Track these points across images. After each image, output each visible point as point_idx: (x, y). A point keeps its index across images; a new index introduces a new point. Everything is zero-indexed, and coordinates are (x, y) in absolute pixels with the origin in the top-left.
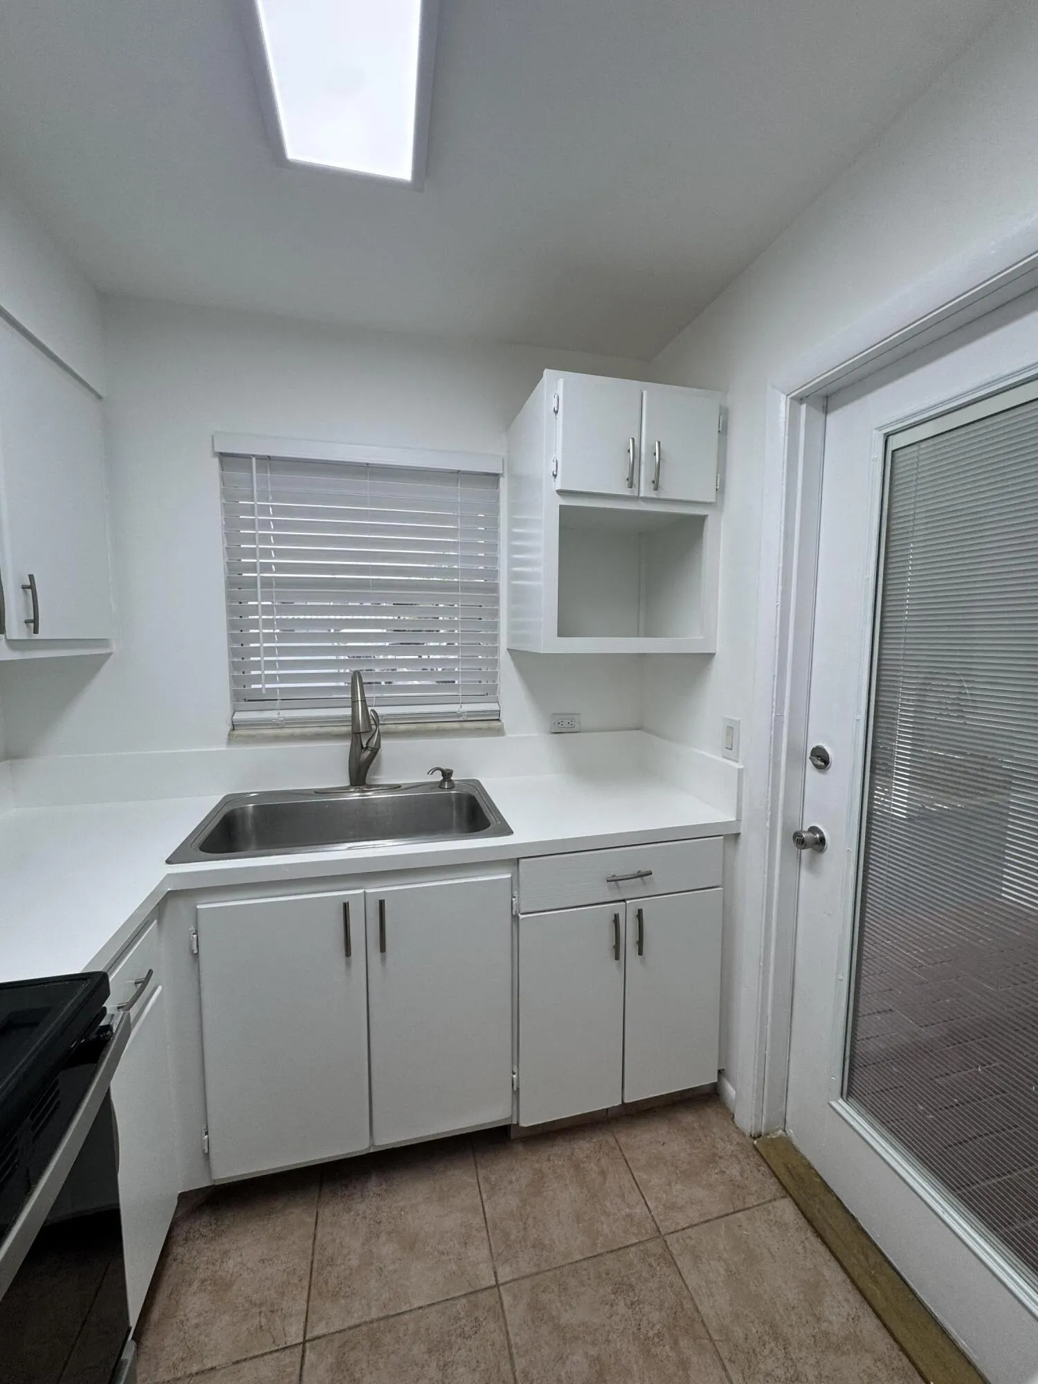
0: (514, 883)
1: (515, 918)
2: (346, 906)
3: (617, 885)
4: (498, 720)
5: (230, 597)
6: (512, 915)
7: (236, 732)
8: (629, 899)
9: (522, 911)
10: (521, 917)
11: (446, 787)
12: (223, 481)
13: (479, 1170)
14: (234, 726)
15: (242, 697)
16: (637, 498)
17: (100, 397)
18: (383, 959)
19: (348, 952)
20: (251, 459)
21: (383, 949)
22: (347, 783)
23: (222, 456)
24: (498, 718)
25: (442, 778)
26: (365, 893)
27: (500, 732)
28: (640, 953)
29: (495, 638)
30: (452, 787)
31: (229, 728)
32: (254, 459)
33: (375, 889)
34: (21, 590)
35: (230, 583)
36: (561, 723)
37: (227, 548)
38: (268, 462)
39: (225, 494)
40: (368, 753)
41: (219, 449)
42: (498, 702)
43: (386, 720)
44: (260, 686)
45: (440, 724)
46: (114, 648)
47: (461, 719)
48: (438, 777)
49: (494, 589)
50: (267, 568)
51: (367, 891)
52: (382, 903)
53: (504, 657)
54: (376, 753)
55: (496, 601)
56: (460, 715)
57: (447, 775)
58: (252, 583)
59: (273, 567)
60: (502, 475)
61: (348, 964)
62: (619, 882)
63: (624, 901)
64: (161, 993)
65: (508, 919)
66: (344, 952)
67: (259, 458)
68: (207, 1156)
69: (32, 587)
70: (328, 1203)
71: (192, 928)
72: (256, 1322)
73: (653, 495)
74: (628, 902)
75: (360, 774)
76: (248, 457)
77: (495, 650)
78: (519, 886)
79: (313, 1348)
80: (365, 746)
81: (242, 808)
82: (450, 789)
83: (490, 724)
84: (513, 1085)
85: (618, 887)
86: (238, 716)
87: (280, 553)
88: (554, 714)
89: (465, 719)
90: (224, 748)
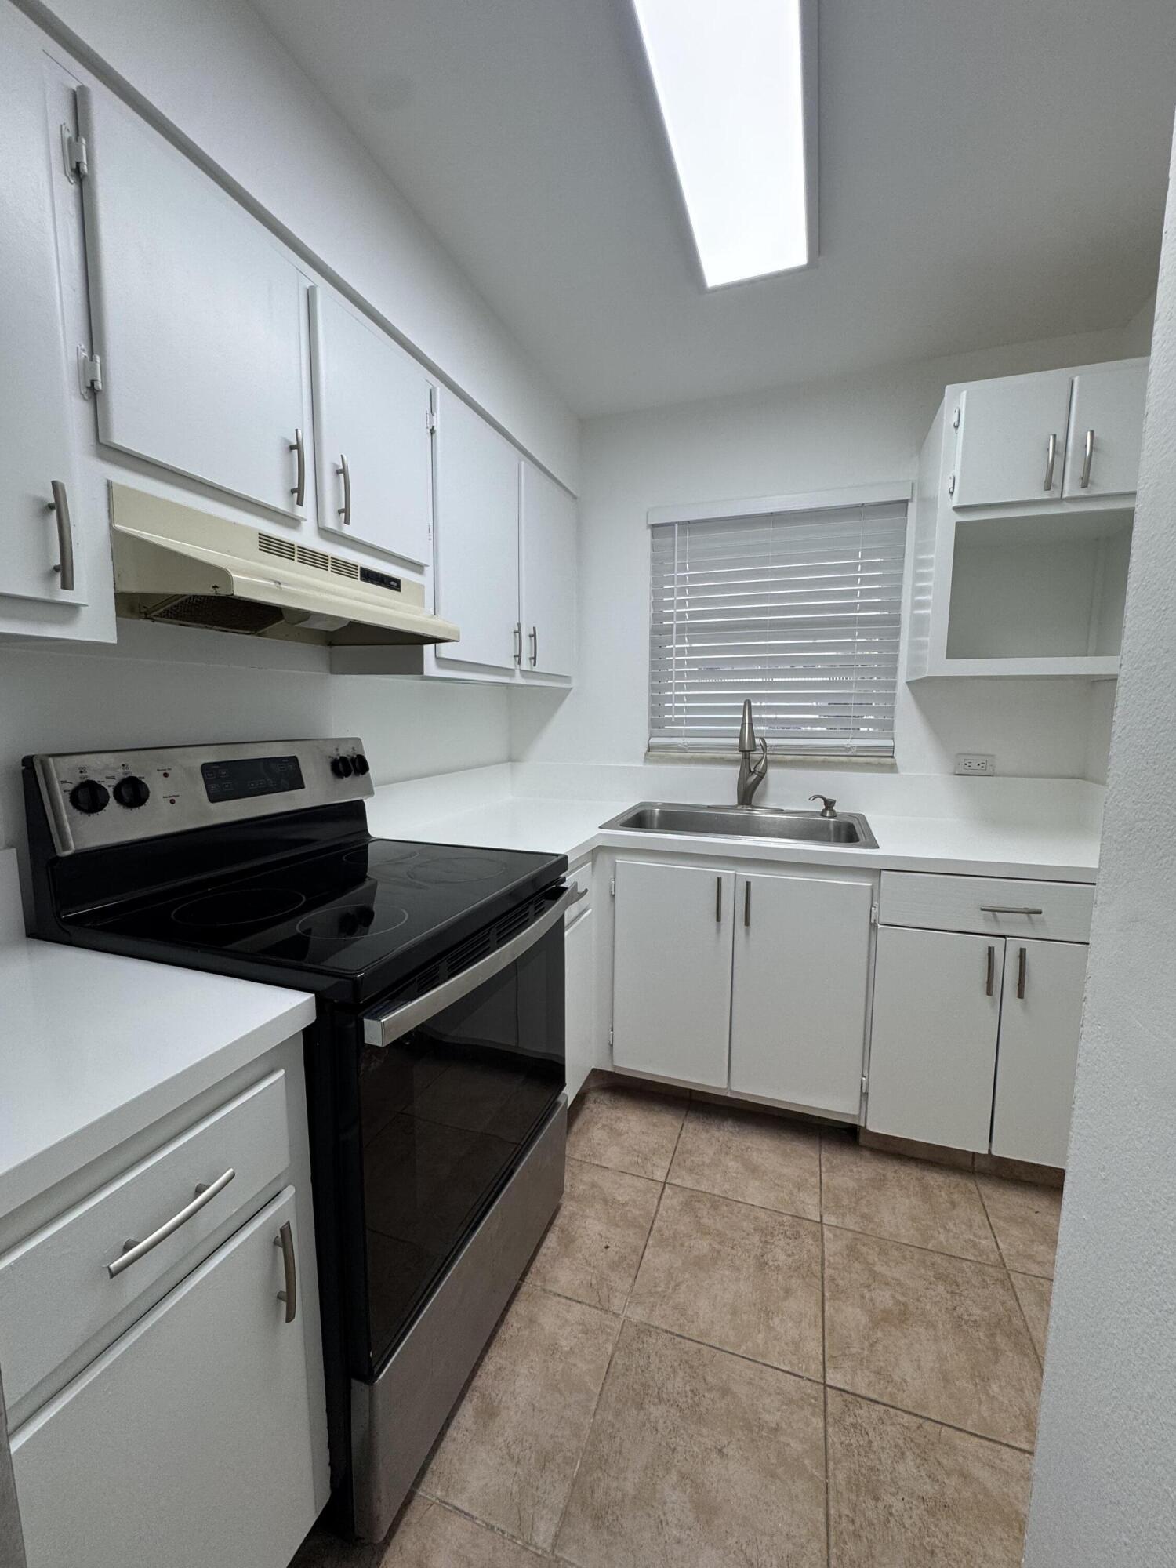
0: (874, 894)
1: (873, 926)
2: (719, 880)
3: (995, 916)
4: (892, 757)
5: (653, 642)
6: (871, 924)
7: (650, 753)
8: (1009, 936)
9: (882, 921)
10: (879, 926)
11: (828, 815)
12: (654, 547)
13: (823, 1153)
14: (649, 749)
15: (656, 724)
16: (1061, 500)
17: (575, 498)
18: (747, 933)
19: (718, 919)
20: (674, 526)
21: (747, 923)
22: (736, 803)
23: (653, 527)
24: (891, 755)
25: (824, 807)
26: (736, 875)
27: (893, 768)
28: (1020, 995)
29: (894, 672)
30: (834, 815)
31: (646, 749)
32: (677, 525)
33: (745, 873)
34: (529, 638)
35: (654, 631)
36: (968, 764)
37: (653, 602)
38: (687, 526)
39: (655, 559)
40: (755, 776)
41: (650, 523)
42: (893, 739)
43: (774, 750)
44: (671, 716)
45: (827, 757)
46: (574, 684)
47: (850, 753)
48: (820, 806)
49: (897, 621)
50: (681, 616)
51: (737, 873)
52: (748, 884)
53: (902, 690)
54: (762, 777)
55: (897, 633)
56: (849, 749)
57: (829, 804)
58: (669, 630)
59: (687, 615)
60: (911, 500)
61: (718, 930)
62: (997, 913)
63: (1004, 937)
64: (591, 914)
65: (867, 926)
66: (715, 918)
67: (680, 523)
68: (612, 1046)
69: (534, 635)
70: (691, 1122)
71: (612, 876)
72: (636, 1159)
73: (1082, 493)
74: (1008, 939)
75: (747, 794)
76: (672, 524)
77: (893, 685)
78: (879, 897)
79: (669, 1188)
80: (752, 770)
81: (651, 811)
82: (831, 817)
83: (882, 760)
84: (862, 1087)
85: (996, 920)
86: (654, 740)
87: (692, 603)
88: (959, 754)
89: (855, 754)
90: (641, 765)
